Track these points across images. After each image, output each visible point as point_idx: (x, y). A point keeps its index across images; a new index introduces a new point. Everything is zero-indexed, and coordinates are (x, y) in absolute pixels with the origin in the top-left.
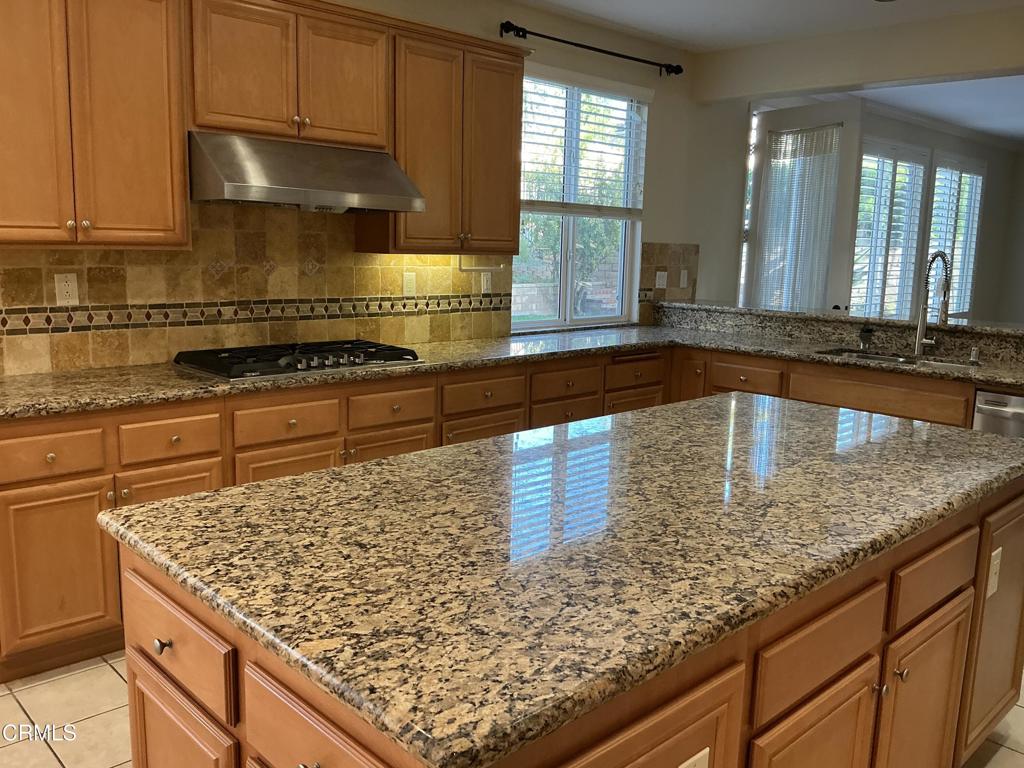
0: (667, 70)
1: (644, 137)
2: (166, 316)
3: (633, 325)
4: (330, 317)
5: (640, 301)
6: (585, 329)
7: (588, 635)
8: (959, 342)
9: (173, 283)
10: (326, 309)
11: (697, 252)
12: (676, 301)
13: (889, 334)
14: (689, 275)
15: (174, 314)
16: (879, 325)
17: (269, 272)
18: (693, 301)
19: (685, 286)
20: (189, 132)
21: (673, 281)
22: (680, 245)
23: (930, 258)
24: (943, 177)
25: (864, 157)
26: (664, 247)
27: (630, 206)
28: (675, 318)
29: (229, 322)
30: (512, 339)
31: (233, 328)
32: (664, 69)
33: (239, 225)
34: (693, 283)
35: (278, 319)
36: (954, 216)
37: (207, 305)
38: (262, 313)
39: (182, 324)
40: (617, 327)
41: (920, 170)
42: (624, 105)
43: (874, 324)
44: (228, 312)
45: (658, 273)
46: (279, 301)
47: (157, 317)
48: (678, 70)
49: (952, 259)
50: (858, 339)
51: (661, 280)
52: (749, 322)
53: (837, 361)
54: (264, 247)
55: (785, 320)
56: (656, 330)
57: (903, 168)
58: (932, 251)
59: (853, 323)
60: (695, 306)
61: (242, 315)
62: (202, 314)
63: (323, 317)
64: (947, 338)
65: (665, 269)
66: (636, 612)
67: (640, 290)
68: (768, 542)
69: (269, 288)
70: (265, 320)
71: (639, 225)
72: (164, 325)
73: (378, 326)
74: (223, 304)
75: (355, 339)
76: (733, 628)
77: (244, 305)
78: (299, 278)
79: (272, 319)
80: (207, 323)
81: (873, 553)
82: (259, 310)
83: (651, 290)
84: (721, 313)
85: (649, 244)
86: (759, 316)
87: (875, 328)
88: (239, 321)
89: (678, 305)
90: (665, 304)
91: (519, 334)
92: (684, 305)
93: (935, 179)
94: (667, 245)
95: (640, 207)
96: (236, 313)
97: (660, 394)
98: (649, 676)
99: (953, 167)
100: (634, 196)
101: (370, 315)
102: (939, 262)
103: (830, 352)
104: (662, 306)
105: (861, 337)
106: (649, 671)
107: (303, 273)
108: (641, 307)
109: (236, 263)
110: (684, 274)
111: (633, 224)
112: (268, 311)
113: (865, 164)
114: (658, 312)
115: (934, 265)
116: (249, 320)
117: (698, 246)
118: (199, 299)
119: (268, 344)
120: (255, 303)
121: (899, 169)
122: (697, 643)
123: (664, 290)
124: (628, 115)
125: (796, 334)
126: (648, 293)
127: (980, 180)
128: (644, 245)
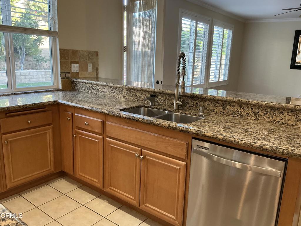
3: (58, 90)
5: (61, 78)
8: (195, 102)
11: (98, 55)
13: (164, 98)
21: (83, 68)
22: (86, 51)
24: (217, 30)
26: (75, 51)
28: (79, 87)
34: (97, 70)
36: (221, 45)
40: (51, 91)
41: (208, 26)
45: (73, 65)
51: (75, 68)
52: (108, 90)
55: (122, 89)
56: (72, 93)
64: (190, 100)
67: (61, 73)
71: (58, 40)
83: (69, 73)
84: (97, 85)
85: (64, 50)
93: (213, 30)
94: (77, 51)
95: (57, 30)
97: (51, 130)
99: (221, 26)
108: (62, 81)
110: (90, 65)
111: (55, 39)
114: (73, 84)
117: (97, 52)
121: (198, 25)
123: (78, 73)
126: (67, 74)
127: (231, 32)
128: (60, 50)
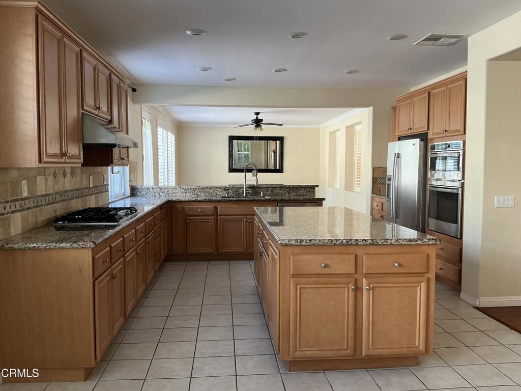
0: (132, 90)
2: (45, 201)
5: (129, 186)
15: (47, 199)
19: (136, 179)
20: (82, 113)
29: (58, 202)
37: (53, 194)
45: (132, 174)
46: (67, 191)
48: (135, 90)
62: (52, 199)
67: (129, 181)
72: (45, 205)
77: (60, 193)
101: (84, 196)
104: (137, 188)
114: (135, 190)
116: (61, 201)
118: (52, 191)
123: (133, 181)
127: (174, 136)
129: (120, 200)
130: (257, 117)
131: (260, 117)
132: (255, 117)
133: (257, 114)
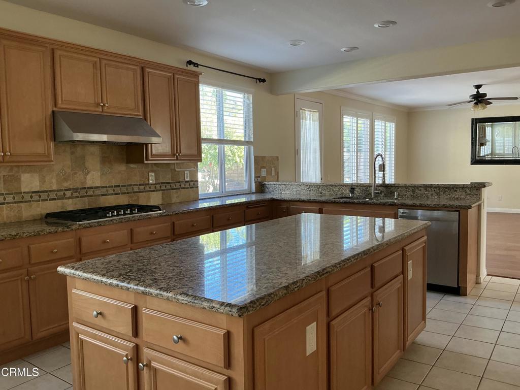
0: (259, 81)
1: (252, 110)
2: (40, 196)
3: (253, 193)
4: (116, 194)
5: (255, 182)
6: (232, 195)
7: (272, 280)
8: (389, 191)
9: (42, 181)
10: (114, 190)
11: (278, 160)
12: (271, 181)
13: (361, 189)
14: (275, 170)
15: (44, 196)
16: (357, 186)
17: (87, 174)
18: (278, 181)
19: (274, 175)
20: (53, 111)
21: (269, 173)
22: (271, 157)
23: (375, 156)
24: (379, 124)
25: (344, 117)
26: (263, 158)
27: (247, 140)
28: (271, 189)
29: (70, 198)
30: (200, 201)
31: (70, 201)
32: (258, 80)
33: (72, 153)
34: (277, 173)
35: (91, 196)
37: (58, 191)
38: (84, 194)
39: (47, 200)
40: (246, 194)
41: (368, 122)
42: (241, 96)
43: (355, 186)
44: (68, 194)
45: (262, 169)
46: (92, 188)
47: (36, 197)
48: (264, 81)
49: (385, 156)
50: (349, 192)
51: (264, 173)
53: (341, 201)
54: (84, 163)
55: (318, 187)
56: (263, 194)
57: (361, 121)
58: (376, 153)
59: (346, 185)
60: (280, 183)
61: (75, 194)
62: (56, 195)
63: (112, 194)
65: (264, 167)
66: (287, 274)
67: (255, 177)
68: (328, 254)
69: (87, 181)
70: (85, 196)
71: (252, 148)
72: (39, 201)
73: (138, 197)
74: (66, 190)
75: (127, 204)
76: (320, 276)
77: (76, 190)
78: (101, 176)
79: (89, 196)
80: (58, 199)
81: (364, 255)
82: (83, 192)
83: (259, 177)
85: (257, 157)
86: (307, 186)
87: (355, 187)
88: (73, 198)
89: (272, 183)
90: (266, 183)
91: (202, 199)
92: (274, 183)
93: (374, 125)
94: (264, 157)
95: (252, 140)
96: (72, 194)
98: (296, 289)
99: (382, 120)
100: (249, 135)
101: (134, 192)
102: (379, 158)
103: (338, 198)
104: (265, 184)
105: (350, 191)
106: (296, 288)
107: (103, 174)
108: (256, 184)
109: (72, 170)
110: (273, 169)
111: (250, 148)
112: (87, 192)
113: (345, 120)
114: (263, 187)
115: (377, 159)
116: (78, 197)
117: (278, 157)
118: (55, 187)
119: (87, 208)
120: (80, 189)
121: (359, 122)
122: (310, 280)
123: (265, 177)
124: (244, 100)
125: (324, 192)
126: (259, 178)
127: (393, 125)
128: (255, 157)
129: (218, 197)
130: (478, 92)
131: (481, 91)
132: (474, 91)
133: (478, 87)
